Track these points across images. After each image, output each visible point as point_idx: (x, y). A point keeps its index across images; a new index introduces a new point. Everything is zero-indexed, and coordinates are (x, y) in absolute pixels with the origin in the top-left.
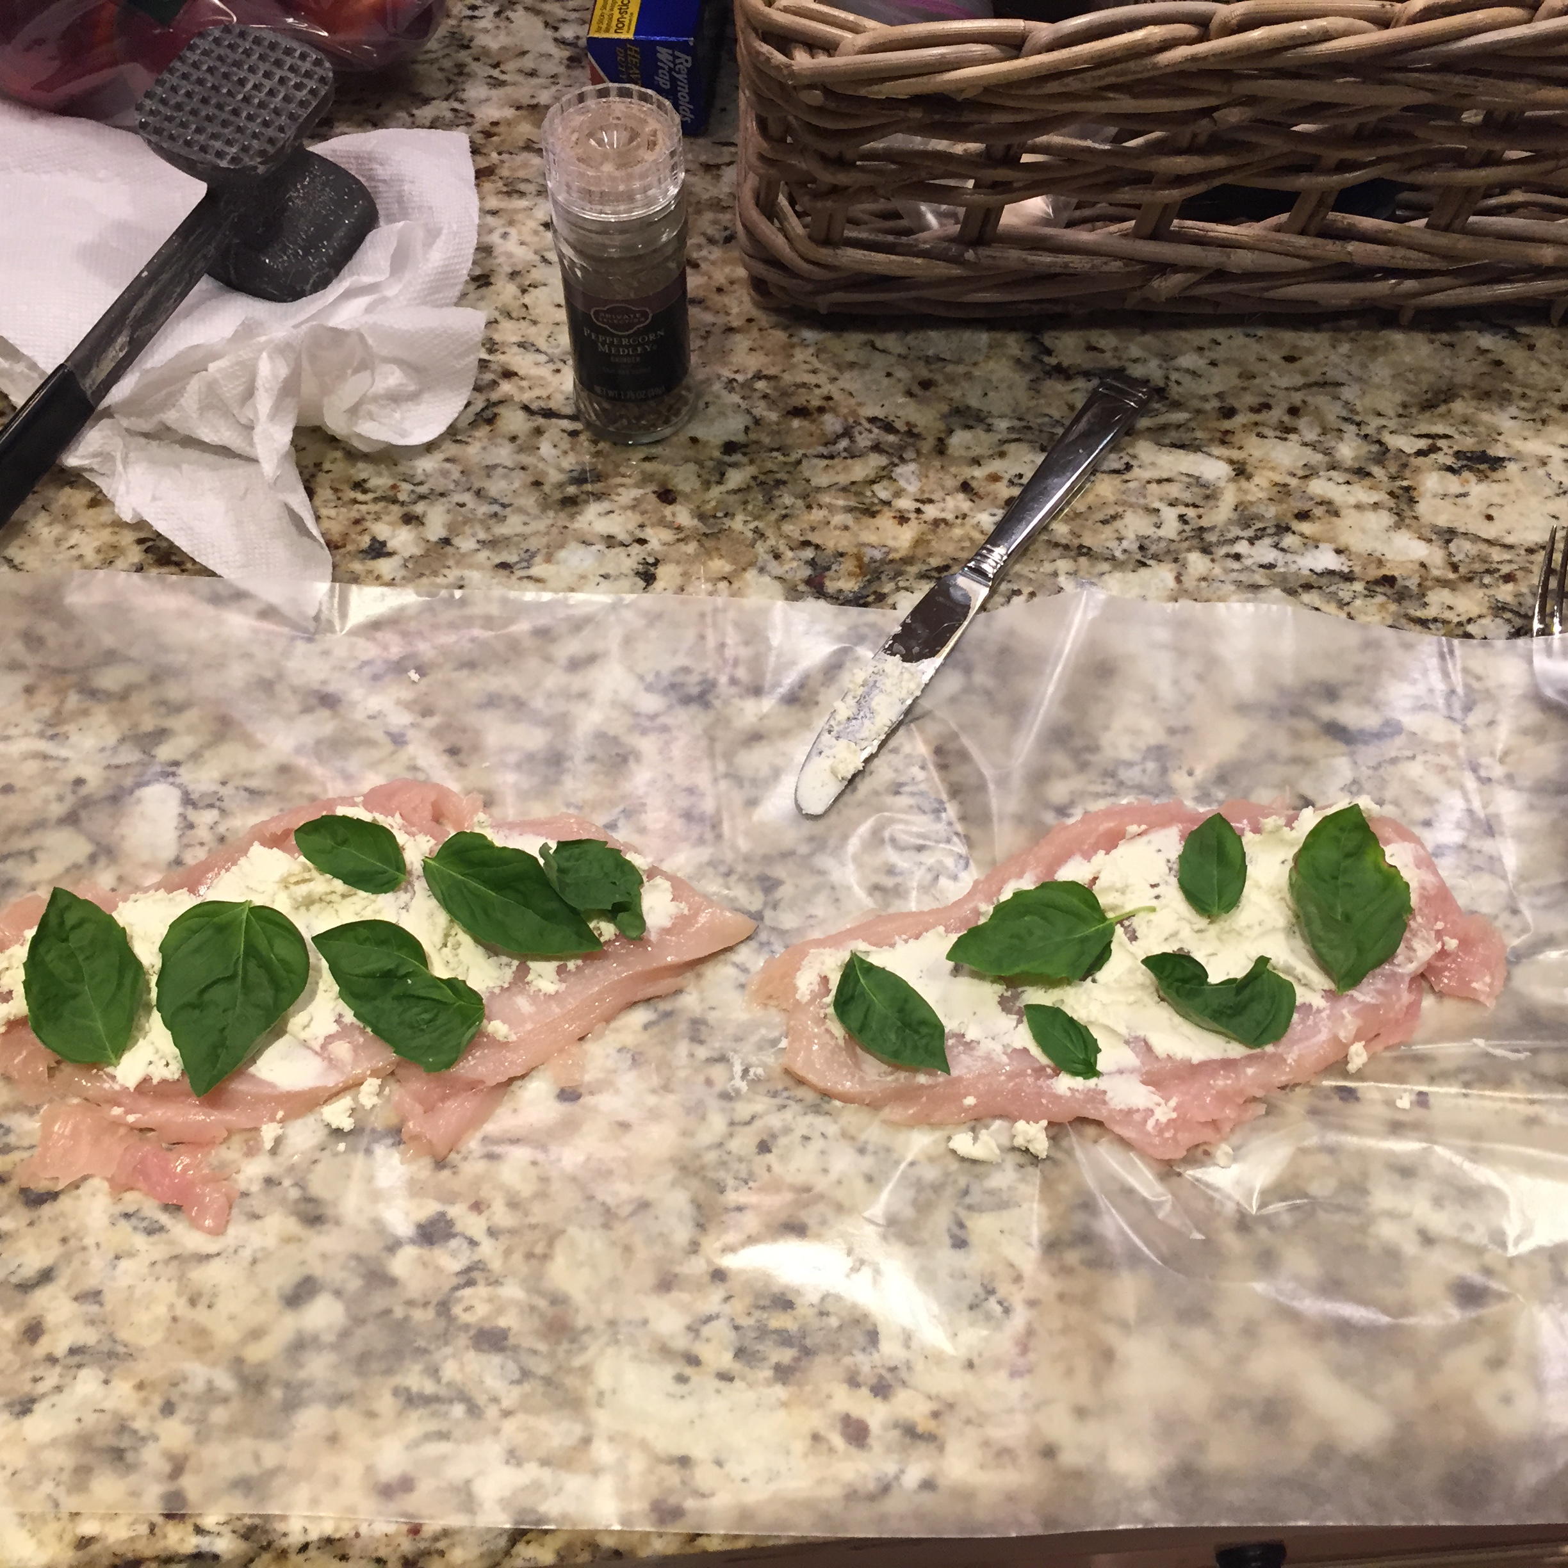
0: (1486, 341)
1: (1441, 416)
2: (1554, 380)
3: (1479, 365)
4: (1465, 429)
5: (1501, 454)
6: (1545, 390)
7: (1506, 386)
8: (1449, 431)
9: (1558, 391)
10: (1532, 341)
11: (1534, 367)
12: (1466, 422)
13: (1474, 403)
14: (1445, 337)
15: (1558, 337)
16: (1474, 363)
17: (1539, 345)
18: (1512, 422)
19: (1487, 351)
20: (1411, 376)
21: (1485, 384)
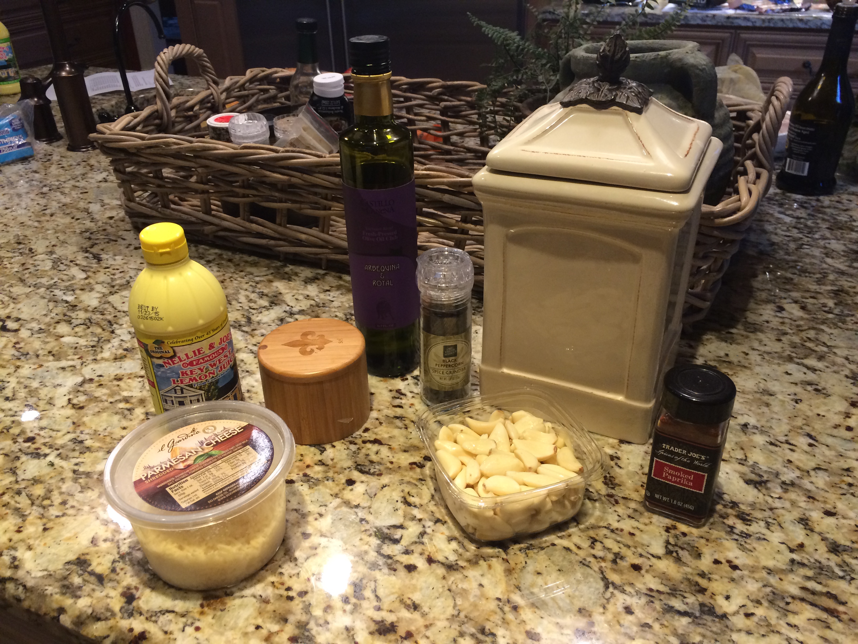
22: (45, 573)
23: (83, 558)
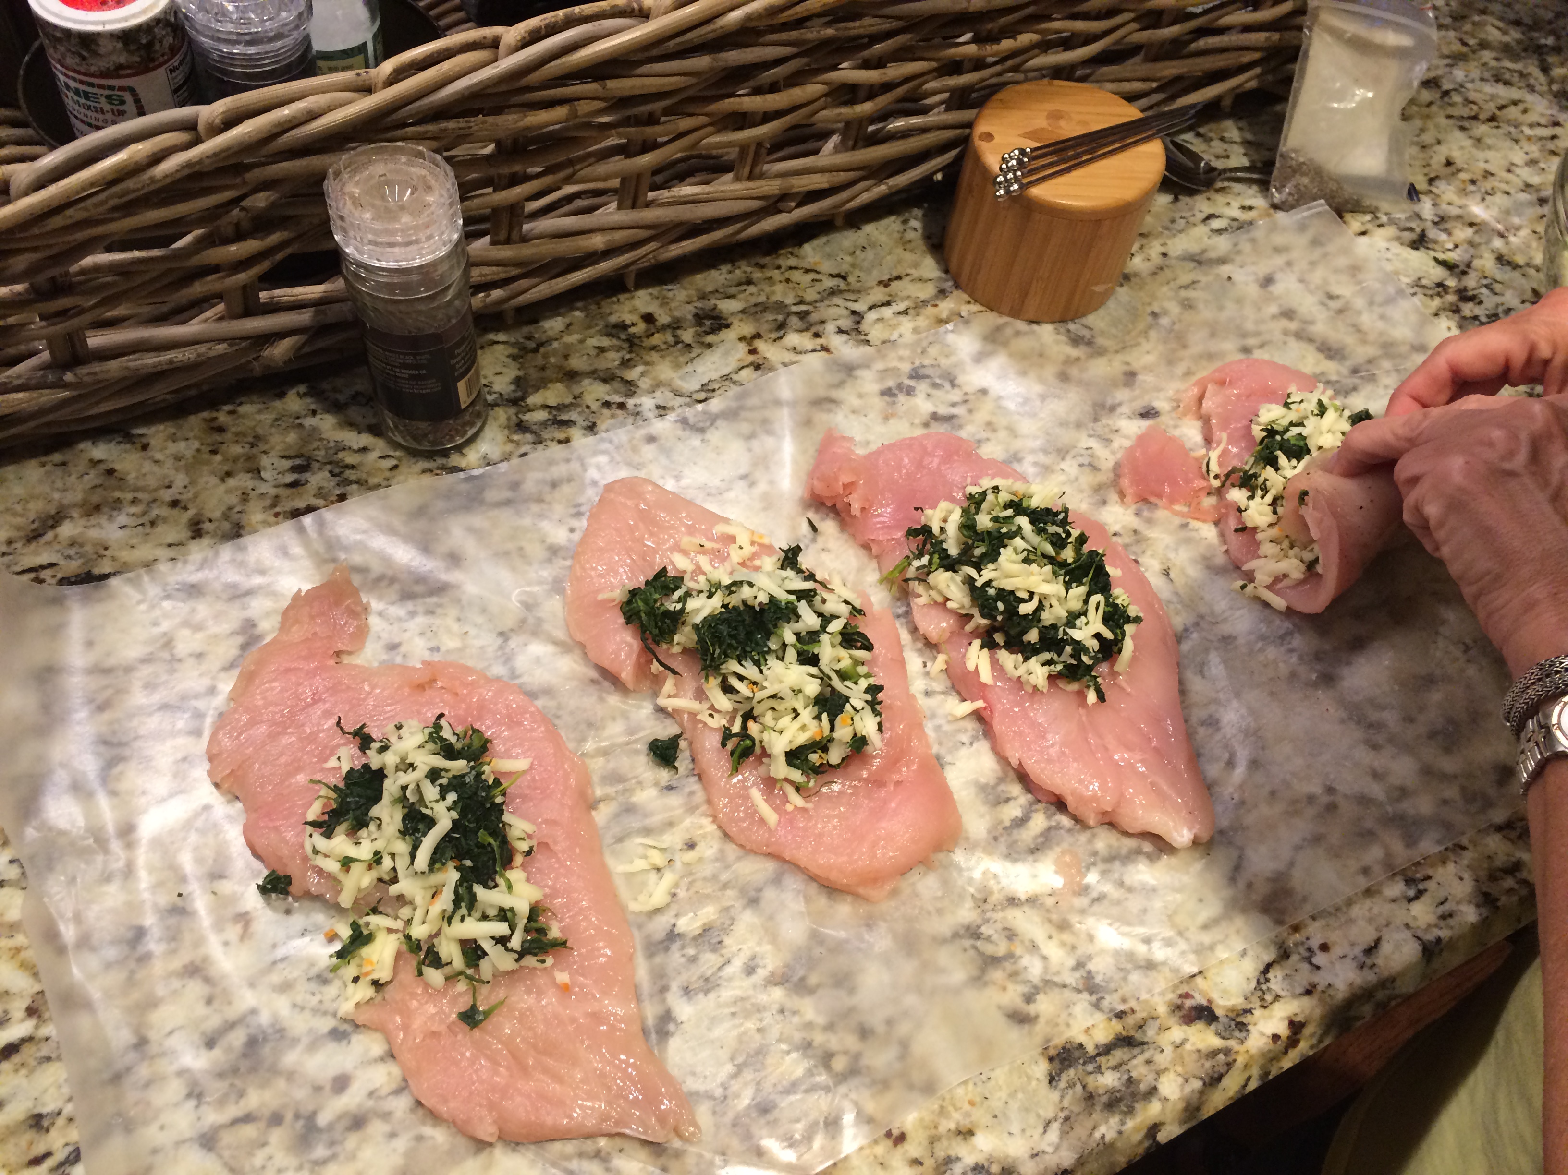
0: (100, 451)
1: (48, 543)
2: (165, 476)
3: (93, 477)
4: (72, 552)
5: (107, 570)
6: (155, 490)
7: (117, 494)
8: (53, 560)
9: (169, 487)
10: (144, 440)
11: (148, 466)
12: (72, 545)
13: (83, 522)
14: (57, 457)
15: (173, 430)
16: (86, 477)
17: (153, 442)
18: (121, 533)
19: (100, 461)
20: (18, 508)
21: (95, 499)
22: (1055, 1126)
23: (1052, 1052)
